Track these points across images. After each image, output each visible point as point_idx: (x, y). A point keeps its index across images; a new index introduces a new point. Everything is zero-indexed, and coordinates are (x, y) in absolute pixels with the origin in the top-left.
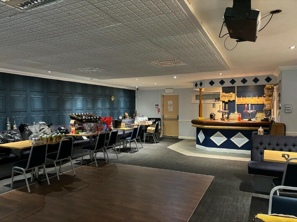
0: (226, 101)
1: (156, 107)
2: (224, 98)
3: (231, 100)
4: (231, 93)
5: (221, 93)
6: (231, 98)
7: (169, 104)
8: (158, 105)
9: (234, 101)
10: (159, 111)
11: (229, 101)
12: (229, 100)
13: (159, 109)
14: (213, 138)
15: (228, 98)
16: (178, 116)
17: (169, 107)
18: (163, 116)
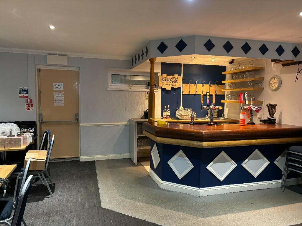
0: (169, 88)
1: (22, 95)
2: (165, 83)
3: (176, 87)
4: (176, 76)
5: (160, 74)
6: (175, 84)
7: (54, 89)
8: (27, 92)
9: (179, 88)
10: (30, 105)
11: (172, 88)
12: (172, 86)
13: (31, 100)
14: (212, 167)
15: (171, 84)
16: (77, 115)
17: (55, 97)
18: (40, 115)
